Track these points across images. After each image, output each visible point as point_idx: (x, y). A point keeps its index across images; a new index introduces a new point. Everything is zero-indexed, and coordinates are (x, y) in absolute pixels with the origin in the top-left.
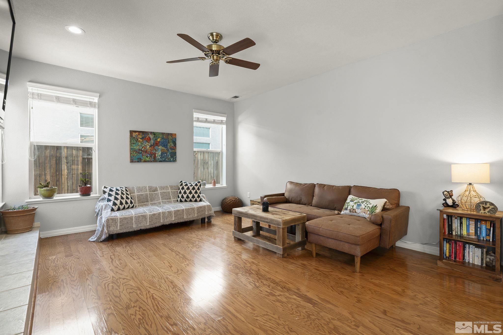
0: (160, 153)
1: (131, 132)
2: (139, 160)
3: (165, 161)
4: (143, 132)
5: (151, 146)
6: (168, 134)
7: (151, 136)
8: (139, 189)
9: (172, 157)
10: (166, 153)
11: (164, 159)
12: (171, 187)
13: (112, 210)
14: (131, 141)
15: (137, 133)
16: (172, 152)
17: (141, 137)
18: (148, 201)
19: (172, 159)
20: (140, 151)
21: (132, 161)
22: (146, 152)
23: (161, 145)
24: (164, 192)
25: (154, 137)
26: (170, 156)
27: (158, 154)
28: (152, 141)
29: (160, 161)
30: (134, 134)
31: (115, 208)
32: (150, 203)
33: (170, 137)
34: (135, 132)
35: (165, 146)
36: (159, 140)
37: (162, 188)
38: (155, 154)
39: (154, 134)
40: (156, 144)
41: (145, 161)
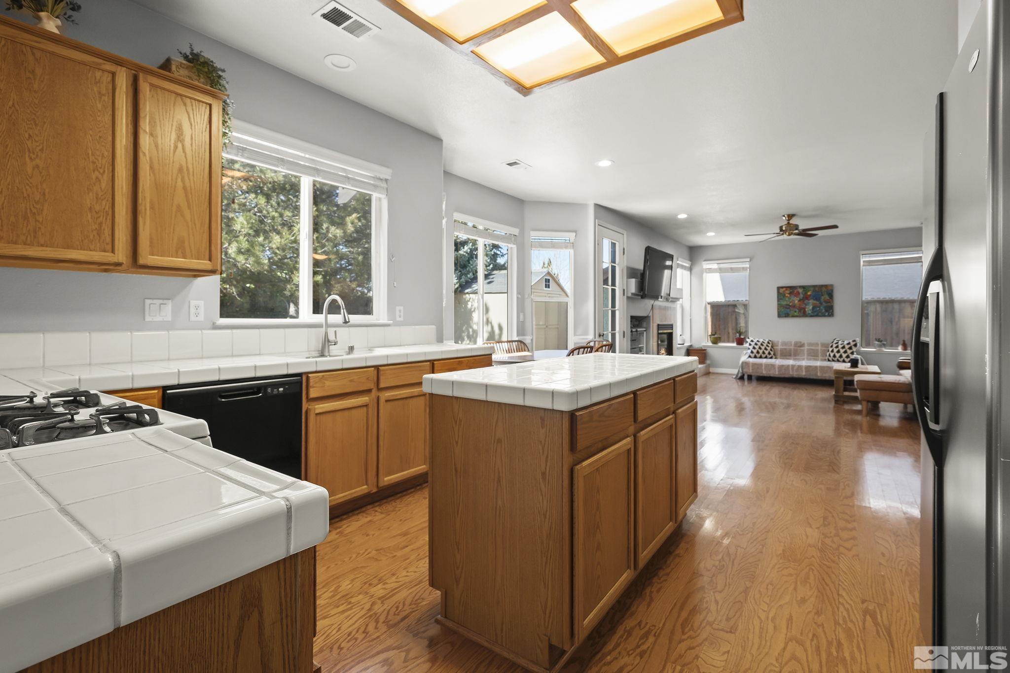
0: (811, 307)
1: (779, 288)
2: (787, 315)
3: (817, 316)
4: (791, 287)
5: (799, 301)
6: (822, 286)
7: (800, 291)
8: (784, 344)
9: (826, 311)
10: (819, 307)
11: (816, 314)
12: (823, 345)
13: (750, 357)
14: (778, 297)
15: (784, 289)
16: (827, 306)
17: (788, 292)
18: (790, 356)
19: (827, 314)
20: (788, 307)
21: (779, 316)
22: (794, 306)
23: (812, 299)
24: (812, 349)
25: (804, 291)
26: (823, 311)
27: (809, 308)
28: (801, 296)
29: (811, 316)
30: (781, 291)
31: (753, 355)
32: (792, 357)
33: (824, 289)
34: (782, 287)
35: (817, 298)
36: (809, 293)
37: (810, 344)
38: (804, 309)
39: (803, 287)
40: (806, 298)
41: (793, 316)
